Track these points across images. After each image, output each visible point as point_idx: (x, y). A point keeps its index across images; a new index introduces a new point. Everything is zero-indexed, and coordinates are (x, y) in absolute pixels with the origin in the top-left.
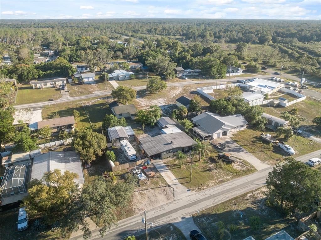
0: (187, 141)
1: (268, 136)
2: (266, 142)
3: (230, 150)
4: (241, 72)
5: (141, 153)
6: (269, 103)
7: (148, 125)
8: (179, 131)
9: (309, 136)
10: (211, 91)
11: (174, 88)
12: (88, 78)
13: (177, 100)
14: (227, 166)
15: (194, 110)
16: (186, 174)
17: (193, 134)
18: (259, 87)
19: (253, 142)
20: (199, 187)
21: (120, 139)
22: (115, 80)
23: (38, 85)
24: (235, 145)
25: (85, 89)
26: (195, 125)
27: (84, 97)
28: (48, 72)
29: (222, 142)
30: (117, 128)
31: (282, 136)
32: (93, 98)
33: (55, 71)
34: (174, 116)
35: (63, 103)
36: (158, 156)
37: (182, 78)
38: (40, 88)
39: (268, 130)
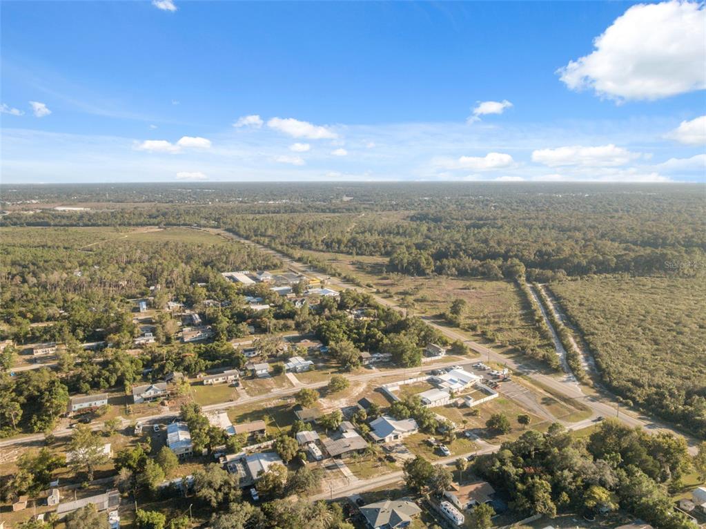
0: (362, 444)
1: (432, 439)
2: (430, 444)
3: (396, 452)
4: (445, 352)
5: (326, 455)
6: (453, 403)
7: (331, 429)
8: (357, 435)
9: (475, 439)
10: (397, 388)
11: (357, 384)
12: (262, 370)
13: (358, 402)
14: (391, 464)
15: (374, 414)
16: (359, 469)
17: (368, 438)
18: (450, 382)
19: (419, 445)
20: (367, 477)
21: (308, 443)
22: (291, 371)
23: (210, 381)
24: (403, 447)
25: (261, 385)
26: (372, 429)
27: (263, 397)
28: (216, 362)
29: (392, 445)
30: (305, 433)
31: (448, 439)
32: (274, 399)
33: (222, 360)
34: (354, 421)
35: (245, 405)
36: (338, 457)
37: (368, 367)
38: (211, 384)
39: (438, 432)
